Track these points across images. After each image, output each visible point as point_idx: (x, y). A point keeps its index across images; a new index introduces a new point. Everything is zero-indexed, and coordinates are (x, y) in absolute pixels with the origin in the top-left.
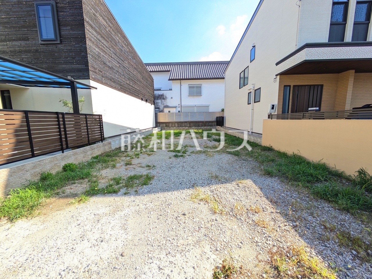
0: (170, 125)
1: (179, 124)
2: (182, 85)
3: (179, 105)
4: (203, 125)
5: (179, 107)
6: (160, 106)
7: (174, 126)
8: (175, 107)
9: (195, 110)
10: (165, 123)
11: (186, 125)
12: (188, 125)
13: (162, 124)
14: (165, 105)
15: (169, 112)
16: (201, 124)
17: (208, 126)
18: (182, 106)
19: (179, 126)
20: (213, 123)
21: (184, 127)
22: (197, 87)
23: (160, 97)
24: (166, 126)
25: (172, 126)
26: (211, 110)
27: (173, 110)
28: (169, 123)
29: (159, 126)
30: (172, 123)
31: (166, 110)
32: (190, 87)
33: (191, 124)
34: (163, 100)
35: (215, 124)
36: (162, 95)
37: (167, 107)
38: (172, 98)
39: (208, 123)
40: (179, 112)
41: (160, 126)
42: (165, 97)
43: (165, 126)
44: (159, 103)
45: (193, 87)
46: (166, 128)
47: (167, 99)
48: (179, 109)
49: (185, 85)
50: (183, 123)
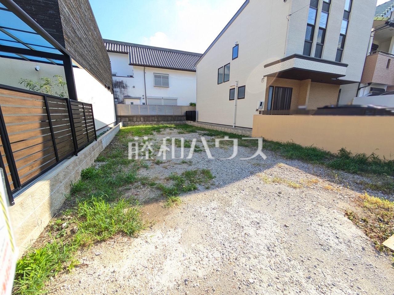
0: (135, 119)
1: (145, 118)
2: (146, 73)
3: (143, 96)
5: (143, 98)
6: (118, 96)
7: (139, 120)
8: (139, 98)
10: (127, 117)
11: (154, 120)
12: (156, 120)
13: (124, 119)
14: (125, 95)
15: (132, 103)
17: (178, 121)
18: (147, 97)
19: (145, 120)
20: (183, 118)
21: (151, 121)
22: (164, 77)
23: (119, 84)
24: (129, 120)
25: (137, 121)
26: (179, 104)
27: (136, 102)
28: (133, 117)
29: (119, 120)
30: (137, 117)
31: (128, 102)
32: (156, 76)
33: (159, 118)
34: (123, 89)
36: (121, 83)
37: (128, 97)
38: (134, 87)
39: (177, 118)
40: (144, 104)
41: (122, 120)
42: (125, 86)
44: (118, 92)
45: (159, 77)
46: (129, 123)
47: (128, 88)
48: (144, 101)
49: (150, 73)
50: (149, 117)
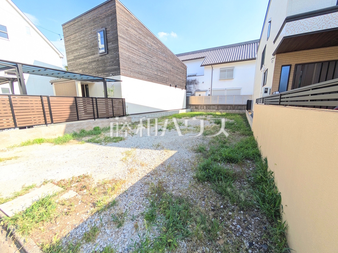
0: (199, 107)
1: (207, 106)
2: (213, 70)
3: (209, 89)
4: (231, 108)
5: (209, 91)
6: (192, 90)
7: (203, 108)
8: (206, 91)
9: (226, 93)
10: (194, 106)
11: (214, 108)
12: (216, 108)
13: (192, 107)
14: (197, 89)
15: (200, 95)
16: (230, 107)
17: (237, 109)
18: (212, 90)
19: (207, 108)
20: (243, 107)
21: (212, 109)
22: (228, 71)
23: (193, 82)
24: (196, 108)
25: (201, 108)
26: (243, 93)
27: (203, 94)
28: (198, 105)
29: (189, 108)
30: (201, 105)
31: (197, 94)
32: (221, 71)
33: (219, 107)
34: (195, 85)
35: (245, 108)
36: (195, 80)
37: (198, 91)
38: (203, 83)
39: (237, 107)
40: (209, 95)
41: (191, 108)
42: (197, 82)
43: (194, 108)
44: (192, 87)
45: (225, 71)
46: (195, 110)
47: (199, 84)
48: (209, 93)
49: (217, 69)
50: (211, 106)
